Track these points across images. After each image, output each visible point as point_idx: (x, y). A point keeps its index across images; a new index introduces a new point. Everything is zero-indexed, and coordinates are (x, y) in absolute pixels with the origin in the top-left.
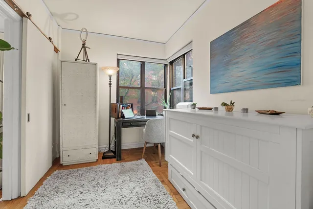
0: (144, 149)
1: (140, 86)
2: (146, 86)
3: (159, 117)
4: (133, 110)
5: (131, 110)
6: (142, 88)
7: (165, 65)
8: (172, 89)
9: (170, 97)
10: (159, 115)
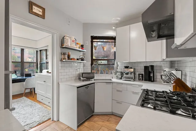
0: (24, 94)
1: (20, 61)
2: (25, 61)
3: (33, 77)
4: (16, 74)
5: (15, 74)
6: (22, 62)
7: (37, 52)
8: (41, 63)
9: (40, 66)
10: (33, 76)
